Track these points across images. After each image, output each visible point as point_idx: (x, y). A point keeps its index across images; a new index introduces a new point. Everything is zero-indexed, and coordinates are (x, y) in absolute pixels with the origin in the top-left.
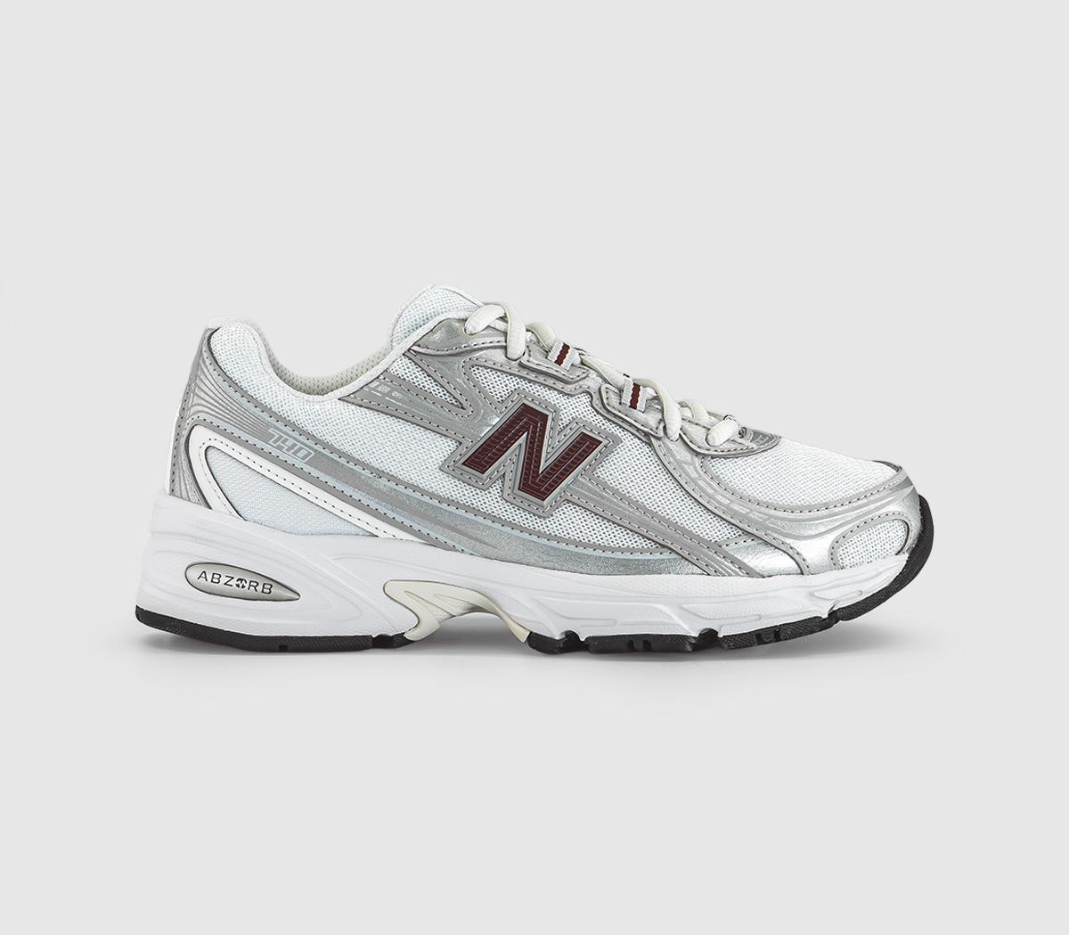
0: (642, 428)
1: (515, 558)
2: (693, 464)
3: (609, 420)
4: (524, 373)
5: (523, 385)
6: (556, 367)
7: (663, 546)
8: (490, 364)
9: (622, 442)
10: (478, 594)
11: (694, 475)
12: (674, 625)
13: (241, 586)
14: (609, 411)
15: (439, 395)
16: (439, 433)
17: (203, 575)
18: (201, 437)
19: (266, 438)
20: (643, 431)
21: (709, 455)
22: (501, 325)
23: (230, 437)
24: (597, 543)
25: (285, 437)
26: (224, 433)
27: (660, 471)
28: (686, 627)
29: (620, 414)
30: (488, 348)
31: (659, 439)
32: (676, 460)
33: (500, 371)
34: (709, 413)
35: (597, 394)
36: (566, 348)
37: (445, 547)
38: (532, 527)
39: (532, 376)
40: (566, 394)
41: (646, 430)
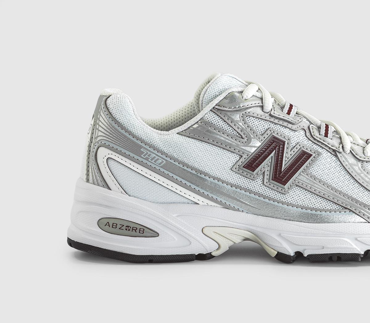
0: (332, 147)
1: (270, 215)
2: (358, 165)
3: (315, 144)
4: (272, 120)
5: (272, 125)
6: (287, 116)
7: (346, 208)
8: (255, 115)
9: (322, 155)
10: (249, 233)
11: (359, 172)
12: (353, 248)
13: (128, 229)
14: (315, 139)
15: (230, 131)
16: (230, 151)
17: (108, 224)
18: (103, 153)
19: (139, 153)
20: (332, 149)
21: (365, 161)
22: (259, 95)
23: (120, 153)
24: (312, 207)
25: (149, 153)
26: (116, 151)
27: (341, 170)
28: (359, 250)
29: (320, 140)
30: (254, 107)
31: (340, 153)
32: (349, 164)
33: (260, 119)
34: (360, 138)
35: (308, 130)
36: (291, 106)
37: (234, 209)
38: (279, 199)
39: (276, 121)
40: (293, 130)
41: (333, 148)
